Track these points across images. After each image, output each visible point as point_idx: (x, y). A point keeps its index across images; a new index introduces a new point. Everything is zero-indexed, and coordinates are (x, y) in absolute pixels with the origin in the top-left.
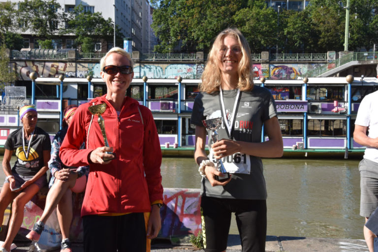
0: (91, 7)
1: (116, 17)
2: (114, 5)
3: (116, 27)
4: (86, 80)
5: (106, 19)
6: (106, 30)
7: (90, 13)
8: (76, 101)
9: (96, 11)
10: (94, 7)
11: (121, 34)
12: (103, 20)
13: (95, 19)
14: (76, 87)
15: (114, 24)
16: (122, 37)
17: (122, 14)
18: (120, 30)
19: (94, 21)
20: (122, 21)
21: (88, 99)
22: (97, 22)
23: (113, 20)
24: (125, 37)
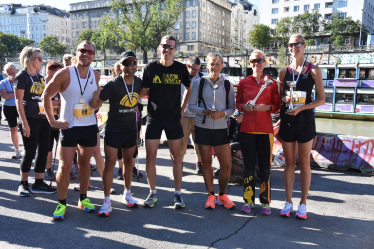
0: (344, 13)
1: (364, 18)
2: (362, 10)
3: (363, 25)
4: (333, 66)
5: (355, 21)
6: (354, 29)
7: (343, 18)
8: (326, 81)
9: (347, 16)
10: (346, 13)
11: (366, 30)
12: (353, 22)
13: (346, 22)
14: (326, 71)
15: (361, 23)
16: (367, 32)
17: (369, 15)
18: (365, 27)
19: (345, 23)
20: (368, 20)
21: (335, 79)
22: (348, 24)
23: (361, 21)
24: (369, 32)
